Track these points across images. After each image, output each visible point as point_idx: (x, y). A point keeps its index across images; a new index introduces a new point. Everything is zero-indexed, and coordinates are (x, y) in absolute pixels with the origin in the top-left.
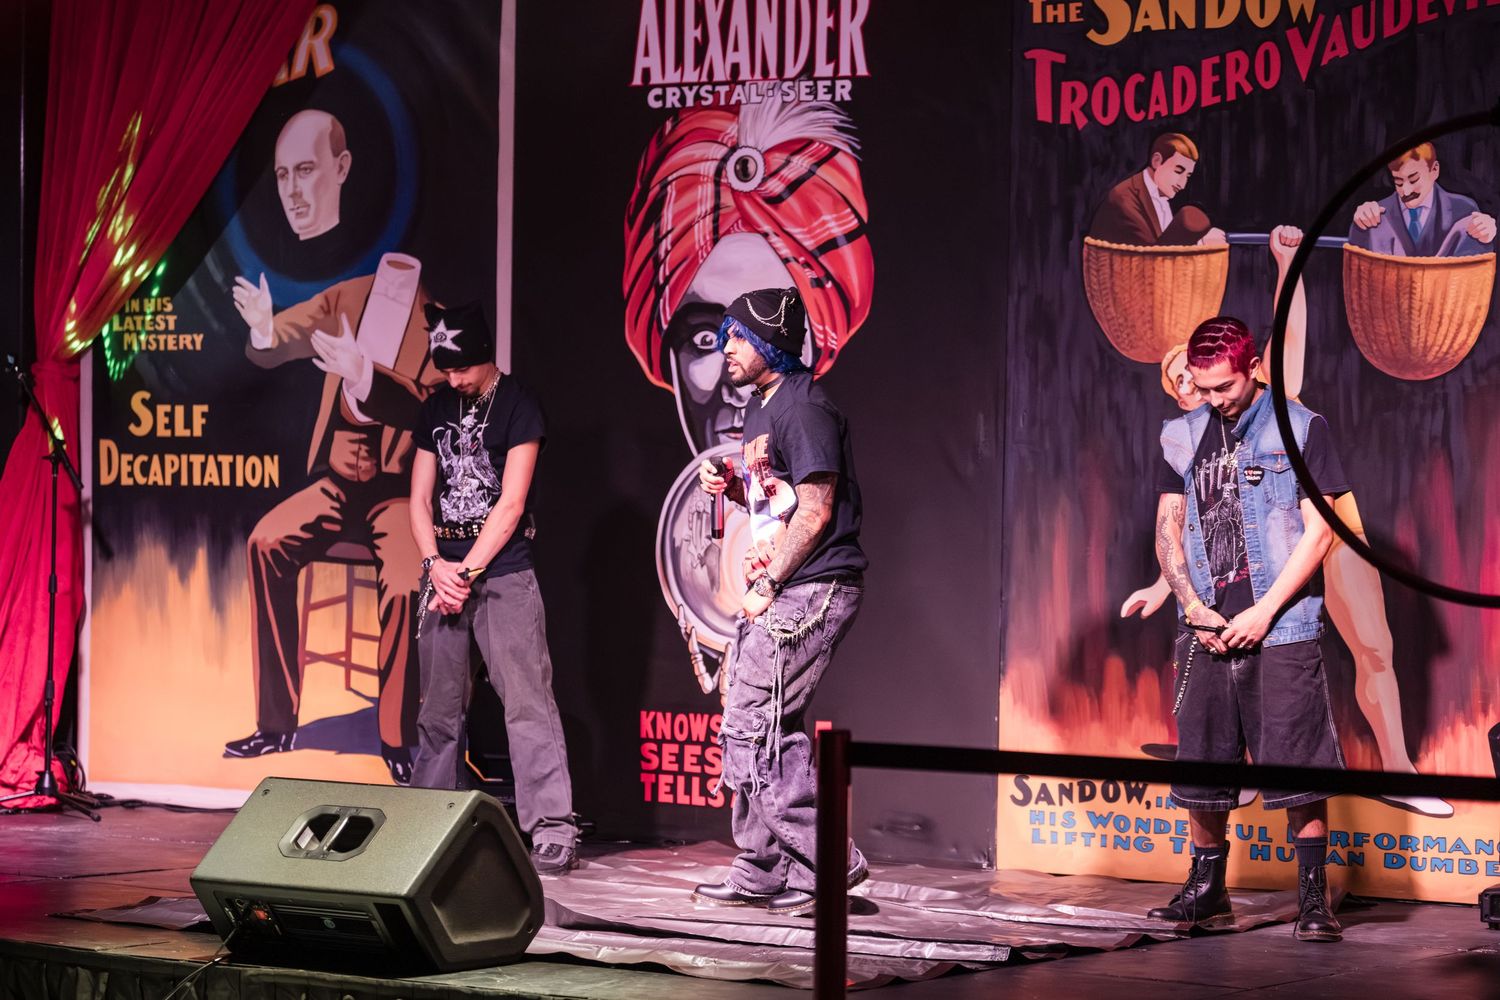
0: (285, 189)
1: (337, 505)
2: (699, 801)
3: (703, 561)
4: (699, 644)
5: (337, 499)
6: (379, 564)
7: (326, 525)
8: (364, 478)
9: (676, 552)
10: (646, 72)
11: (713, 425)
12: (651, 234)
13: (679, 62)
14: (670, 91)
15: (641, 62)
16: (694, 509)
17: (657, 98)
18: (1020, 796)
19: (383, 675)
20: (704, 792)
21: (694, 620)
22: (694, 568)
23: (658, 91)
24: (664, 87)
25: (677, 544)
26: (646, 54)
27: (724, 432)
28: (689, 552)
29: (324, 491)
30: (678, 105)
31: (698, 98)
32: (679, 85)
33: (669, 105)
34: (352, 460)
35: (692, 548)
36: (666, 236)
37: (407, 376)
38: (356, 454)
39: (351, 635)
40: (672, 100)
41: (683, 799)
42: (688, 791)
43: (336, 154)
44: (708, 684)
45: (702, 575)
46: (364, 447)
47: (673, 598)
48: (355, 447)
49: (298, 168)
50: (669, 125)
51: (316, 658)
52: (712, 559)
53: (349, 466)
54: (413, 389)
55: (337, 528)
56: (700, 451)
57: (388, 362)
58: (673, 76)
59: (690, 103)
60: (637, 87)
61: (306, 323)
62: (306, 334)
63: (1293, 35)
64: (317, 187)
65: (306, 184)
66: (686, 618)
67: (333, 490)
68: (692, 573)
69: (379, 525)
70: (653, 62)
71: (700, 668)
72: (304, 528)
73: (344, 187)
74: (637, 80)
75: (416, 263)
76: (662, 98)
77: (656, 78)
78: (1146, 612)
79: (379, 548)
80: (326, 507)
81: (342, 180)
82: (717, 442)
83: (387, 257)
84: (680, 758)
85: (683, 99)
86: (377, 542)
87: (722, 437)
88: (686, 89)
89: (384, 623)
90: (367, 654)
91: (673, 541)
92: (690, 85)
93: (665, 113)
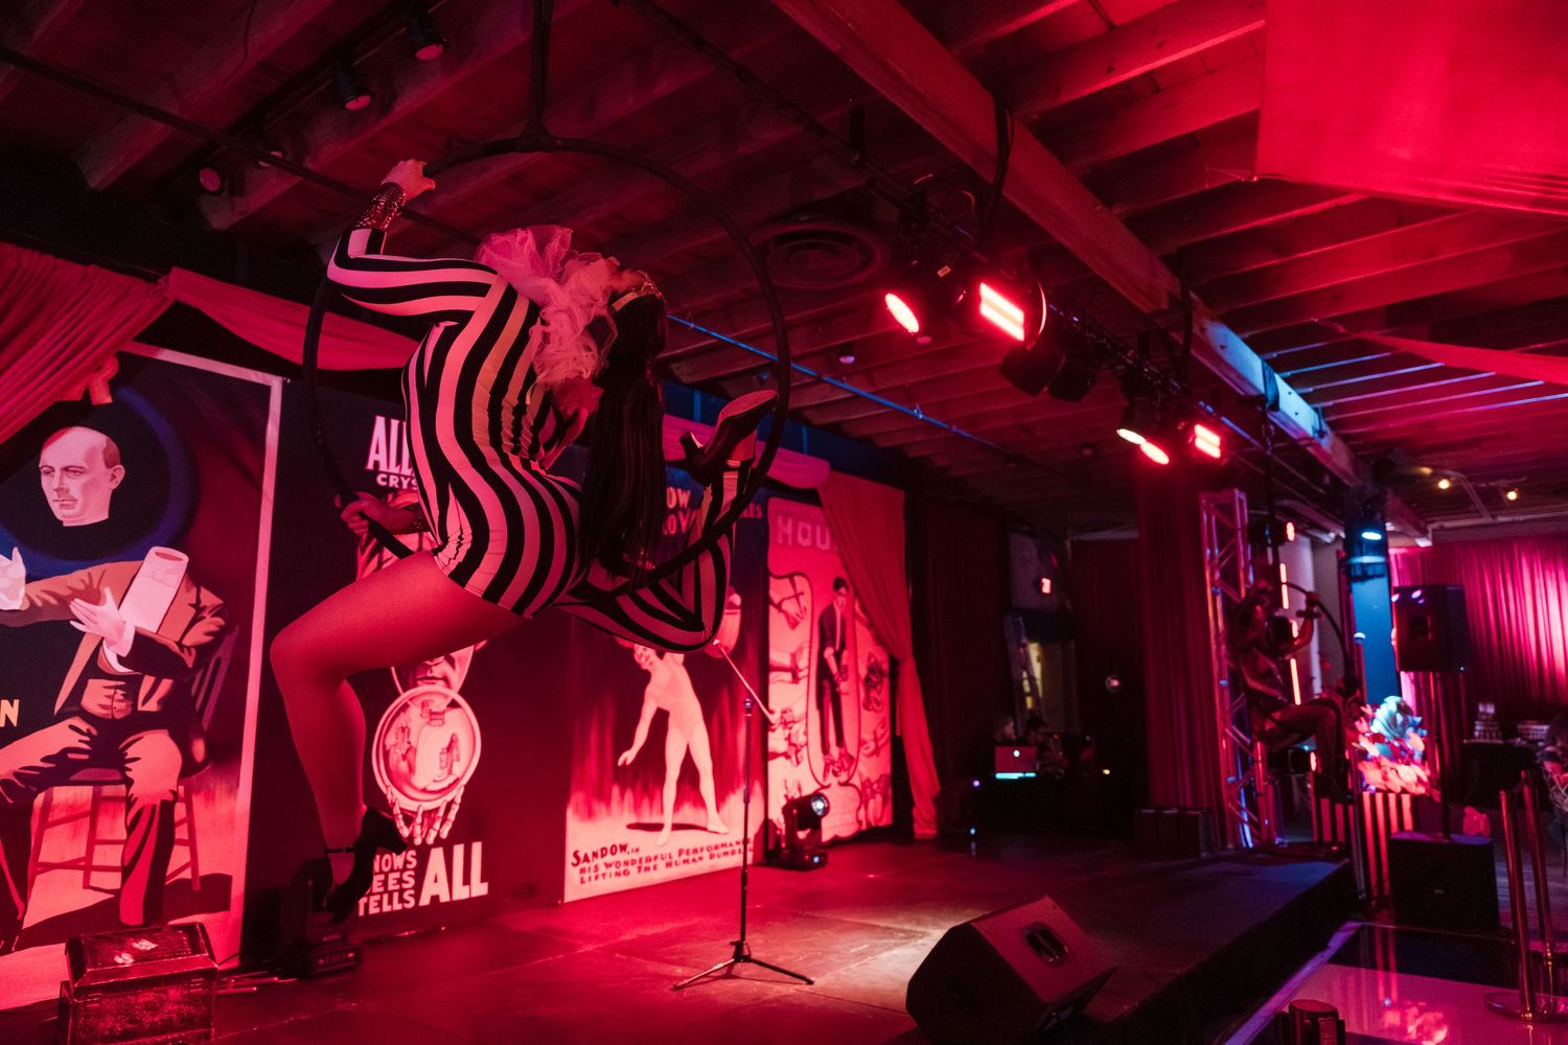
0: (49, 485)
1: (87, 739)
2: (397, 906)
3: (404, 757)
4: (401, 809)
5: (88, 734)
6: (129, 782)
7: (71, 756)
8: (118, 716)
9: (386, 754)
10: (377, 464)
11: (415, 674)
12: (376, 559)
13: (399, 461)
14: (392, 477)
15: (373, 457)
16: (399, 726)
17: (383, 479)
18: (575, 861)
19: (126, 870)
20: (402, 900)
21: (397, 794)
22: (398, 762)
23: (385, 476)
24: (389, 474)
25: (388, 748)
26: (377, 452)
27: (421, 679)
28: (395, 752)
29: (71, 727)
30: (397, 486)
31: (410, 484)
32: (399, 475)
33: (391, 485)
34: (108, 702)
35: (398, 751)
36: (386, 561)
37: (170, 639)
38: (111, 698)
39: (93, 842)
40: (393, 482)
41: (386, 908)
42: (390, 902)
43: (109, 465)
44: (405, 832)
45: (403, 766)
46: (120, 692)
47: (382, 781)
48: (111, 692)
49: (66, 469)
50: (390, 497)
51: (49, 867)
52: (410, 755)
53: (103, 707)
54: (176, 649)
55: (86, 757)
56: (405, 690)
57: (150, 627)
58: (394, 469)
59: (405, 486)
60: (370, 471)
61: (64, 592)
62: (64, 602)
63: (681, 514)
64: (86, 488)
65: (74, 485)
66: (393, 794)
67: (84, 726)
68: (397, 766)
69: (131, 752)
70: (382, 457)
71: (400, 823)
72: (44, 760)
73: (115, 492)
74: (370, 466)
75: (185, 558)
76: (387, 480)
77: (383, 467)
78: (628, 762)
79: (130, 770)
80: (74, 740)
81: (114, 486)
82: (416, 685)
83: (155, 549)
84: (385, 883)
85: (400, 483)
86: (128, 765)
87: (419, 683)
88: (403, 479)
89: (130, 829)
90: (111, 856)
91: (384, 746)
92: (406, 477)
93: (388, 489)
